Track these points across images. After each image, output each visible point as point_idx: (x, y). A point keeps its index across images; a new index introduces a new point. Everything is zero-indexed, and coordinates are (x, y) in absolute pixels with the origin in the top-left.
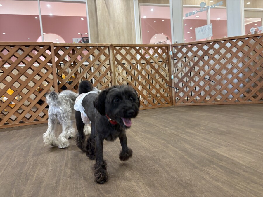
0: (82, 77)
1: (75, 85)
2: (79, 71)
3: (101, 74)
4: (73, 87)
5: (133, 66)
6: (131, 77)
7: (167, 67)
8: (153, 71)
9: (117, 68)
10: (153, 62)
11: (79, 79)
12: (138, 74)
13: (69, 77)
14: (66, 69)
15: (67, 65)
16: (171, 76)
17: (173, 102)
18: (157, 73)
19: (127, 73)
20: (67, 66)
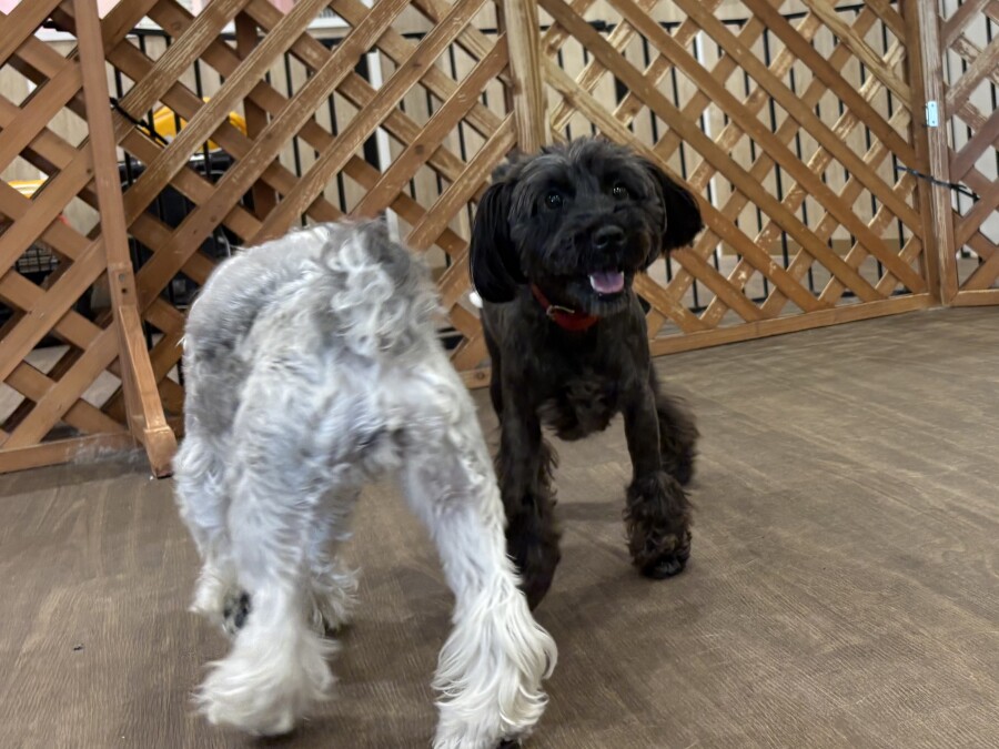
0: (298, 127)
1: (251, 180)
2: (279, 83)
3: (442, 101)
4: (238, 196)
5: (665, 43)
6: (653, 115)
7: (894, 43)
8: (804, 76)
9: (554, 59)
10: (802, 15)
11: (281, 138)
12: (702, 99)
13: (203, 126)
14: (182, 69)
15: (192, 41)
16: (924, 108)
17: (943, 278)
18: (828, 86)
19: (621, 91)
20: (189, 49)
